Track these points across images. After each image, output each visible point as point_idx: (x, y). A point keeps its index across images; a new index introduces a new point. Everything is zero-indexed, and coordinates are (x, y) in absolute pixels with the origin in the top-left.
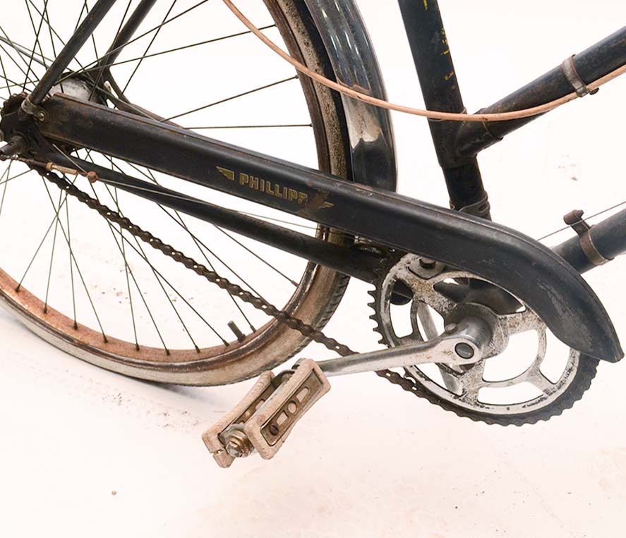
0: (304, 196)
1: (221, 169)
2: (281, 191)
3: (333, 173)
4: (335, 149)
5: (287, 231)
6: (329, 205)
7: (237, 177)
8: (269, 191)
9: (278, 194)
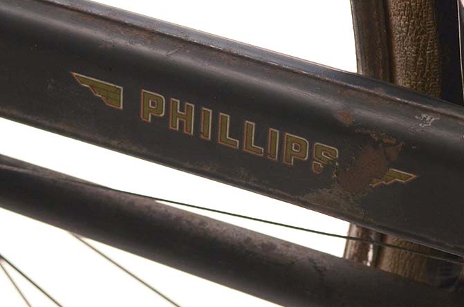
0: (327, 152)
1: (85, 80)
2: (262, 139)
3: (400, 82)
4: (409, 16)
5: (270, 245)
6: (402, 176)
7: (133, 100)
8: (226, 137)
9: (252, 147)
